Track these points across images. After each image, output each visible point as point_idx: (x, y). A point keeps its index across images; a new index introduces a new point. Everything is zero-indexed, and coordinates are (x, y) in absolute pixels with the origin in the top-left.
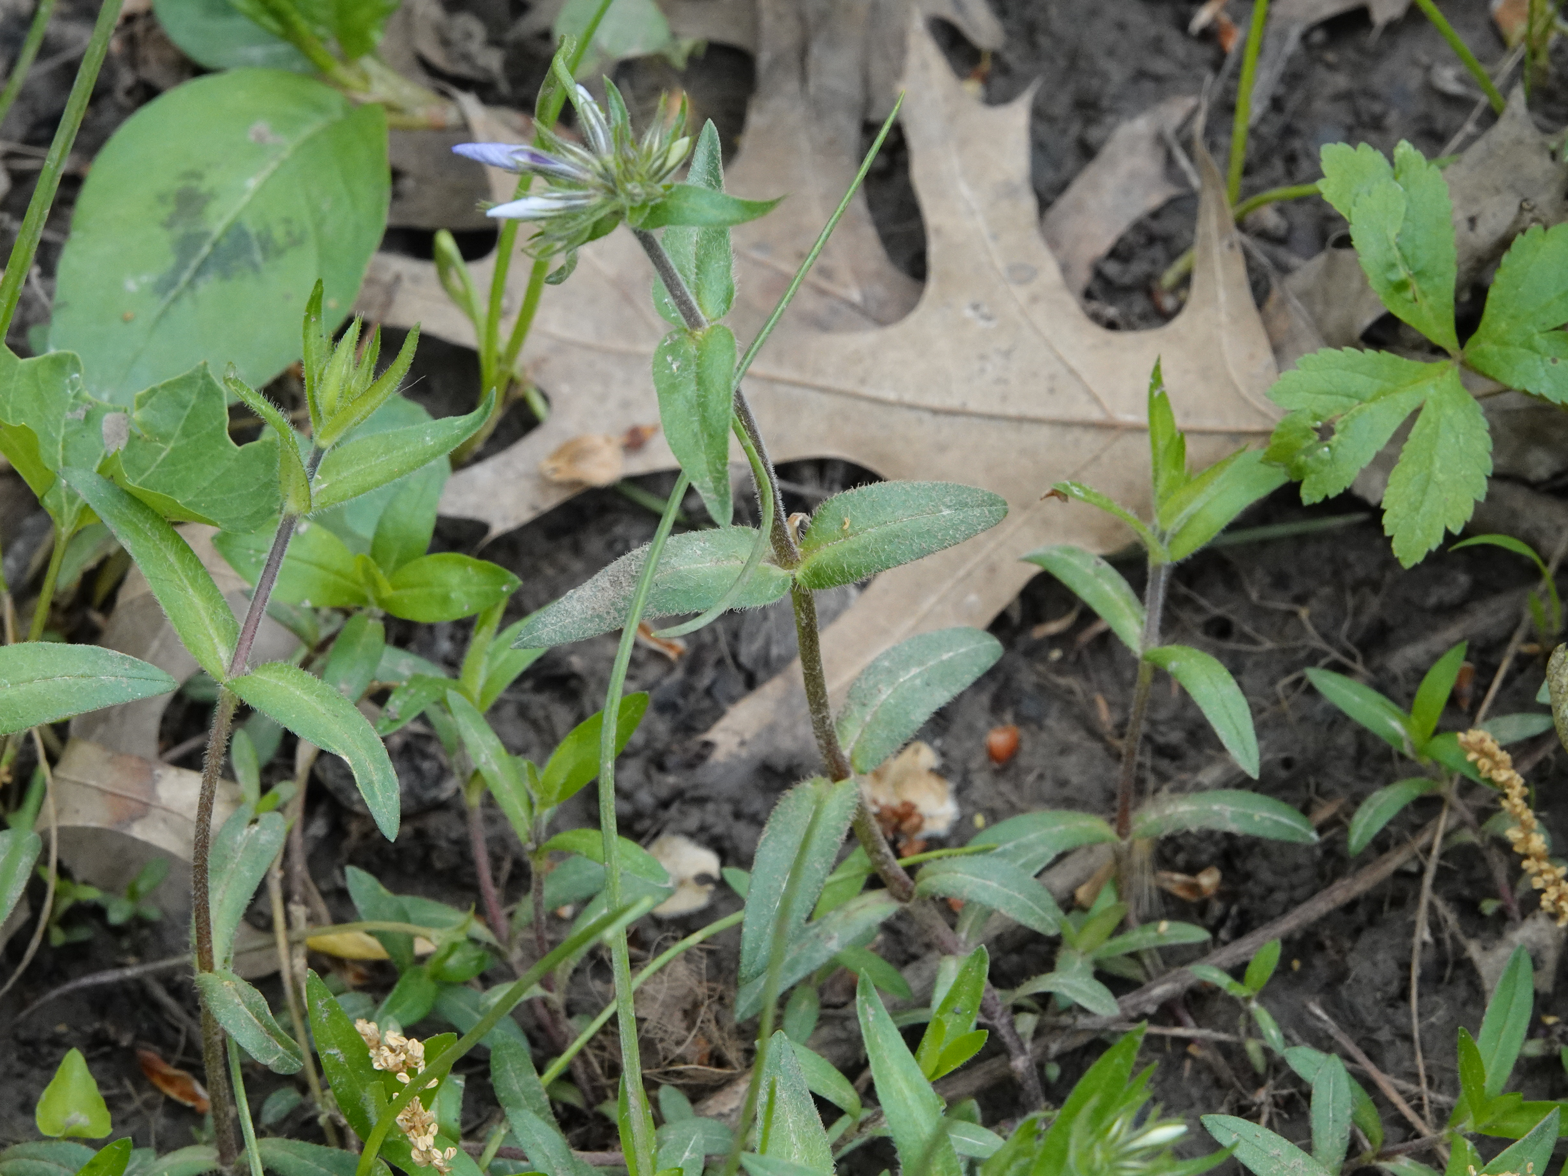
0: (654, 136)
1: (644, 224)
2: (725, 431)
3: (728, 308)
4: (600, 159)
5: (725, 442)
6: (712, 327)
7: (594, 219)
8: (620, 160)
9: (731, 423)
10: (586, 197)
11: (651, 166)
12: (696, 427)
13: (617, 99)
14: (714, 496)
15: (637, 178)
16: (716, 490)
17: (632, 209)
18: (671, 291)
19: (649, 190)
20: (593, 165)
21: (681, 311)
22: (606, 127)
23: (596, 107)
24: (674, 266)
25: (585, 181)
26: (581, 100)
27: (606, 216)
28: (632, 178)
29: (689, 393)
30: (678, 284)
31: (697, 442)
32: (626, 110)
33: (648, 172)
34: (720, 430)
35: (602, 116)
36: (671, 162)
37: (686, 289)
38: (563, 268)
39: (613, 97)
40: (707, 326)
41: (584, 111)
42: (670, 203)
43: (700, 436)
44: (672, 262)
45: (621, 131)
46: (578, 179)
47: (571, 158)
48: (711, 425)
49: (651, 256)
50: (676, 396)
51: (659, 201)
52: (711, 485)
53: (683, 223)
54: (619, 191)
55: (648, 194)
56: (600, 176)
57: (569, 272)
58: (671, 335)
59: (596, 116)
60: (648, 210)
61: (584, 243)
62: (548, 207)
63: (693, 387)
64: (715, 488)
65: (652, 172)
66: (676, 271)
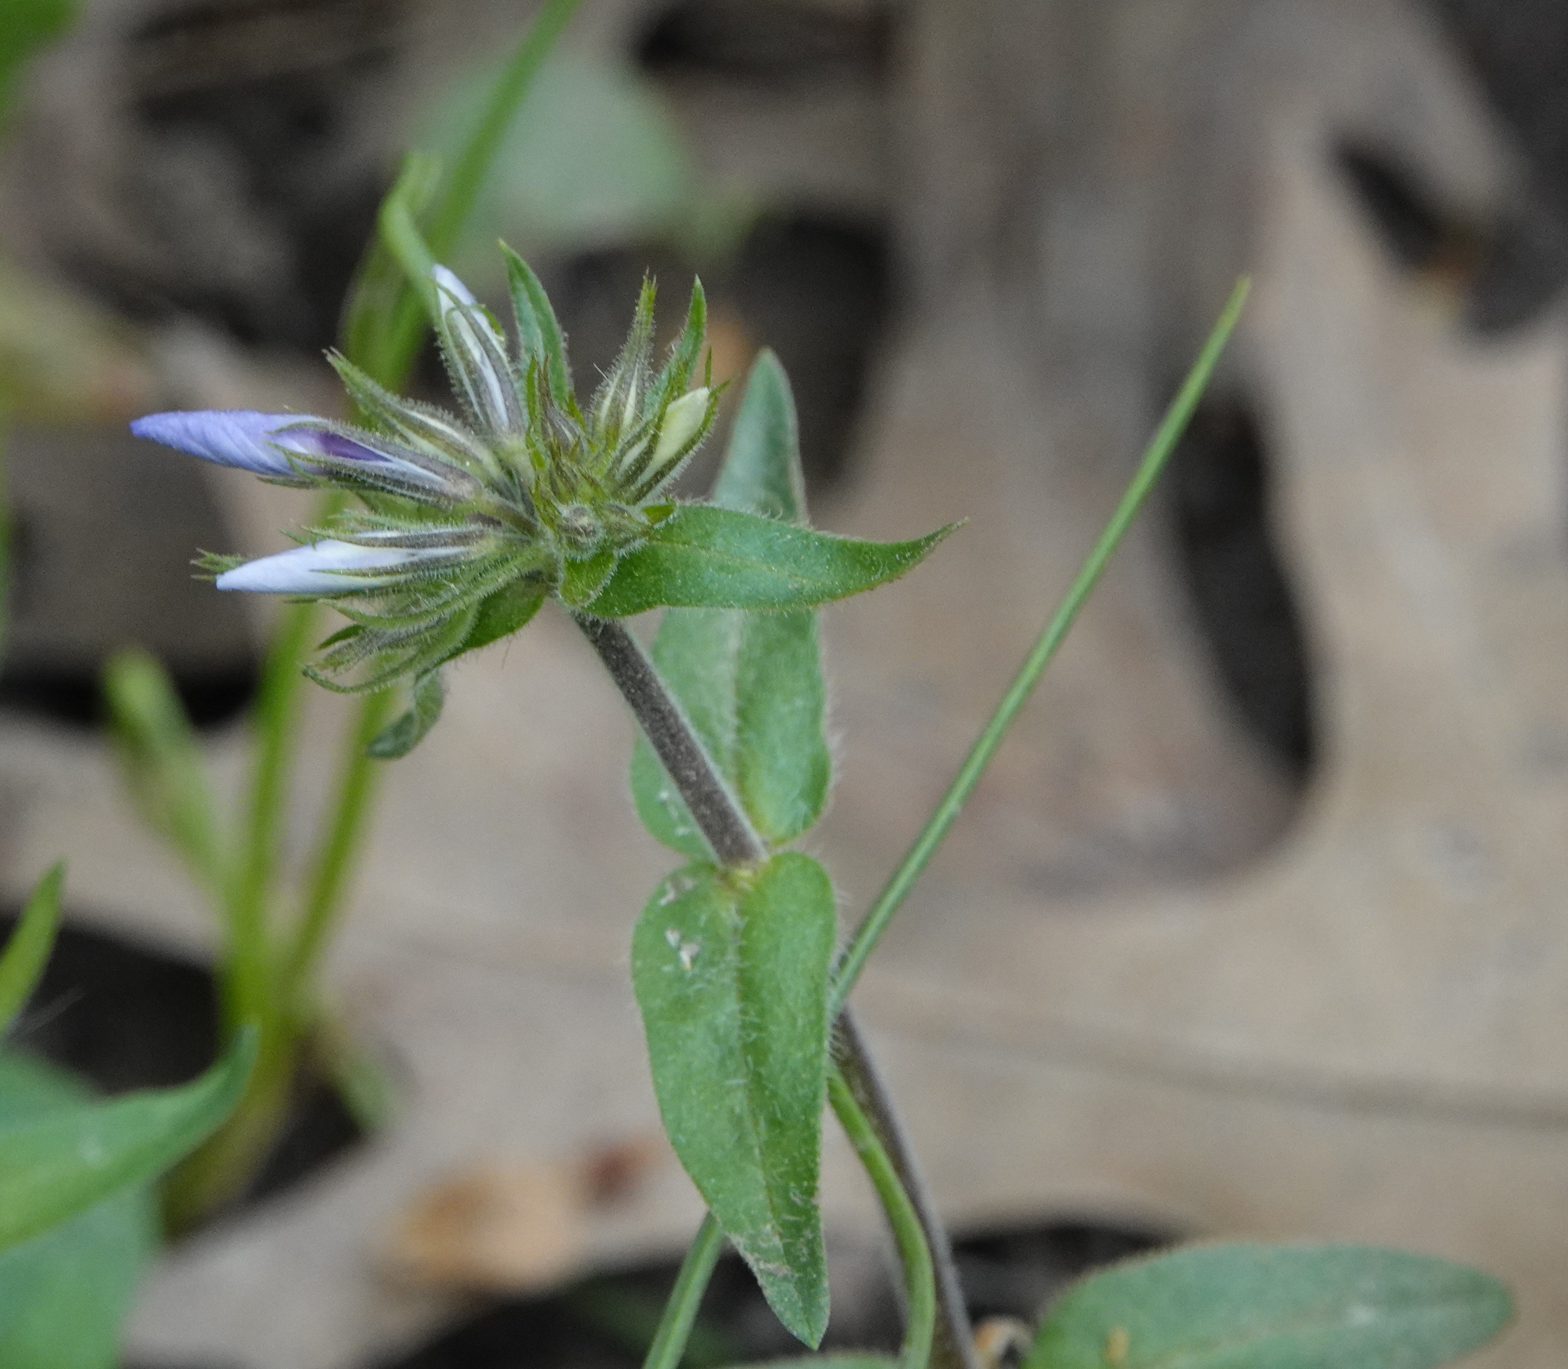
0: (624, 386)
1: (603, 603)
2: (811, 1108)
3: (815, 810)
4: (494, 447)
5: (810, 1139)
6: (777, 861)
7: (481, 593)
8: (541, 447)
9: (824, 1092)
10: (462, 539)
11: (619, 460)
12: (739, 1101)
13: (535, 300)
14: (786, 1270)
15: (585, 489)
16: (789, 1255)
17: (573, 565)
18: (675, 770)
19: (613, 518)
20: (478, 461)
21: (701, 818)
22: (509, 369)
23: (483, 321)
24: (679, 709)
25: (457, 499)
26: (445, 303)
27: (509, 586)
28: (573, 490)
29: (721, 1019)
30: (692, 753)
31: (741, 1140)
32: (557, 327)
33: (610, 475)
34: (797, 1108)
35: (497, 341)
36: (665, 451)
37: (712, 765)
38: (408, 718)
39: (524, 295)
40: (765, 857)
41: (452, 328)
42: (665, 550)
43: (748, 1123)
44: (674, 699)
45: (544, 378)
46: (442, 494)
47: (425, 445)
48: (774, 1095)
49: (622, 685)
50: (689, 1028)
51: (638, 544)
52: (777, 1242)
53: (699, 601)
54: (539, 524)
55: (610, 529)
56: (494, 486)
57: (425, 728)
58: (675, 879)
59: (484, 342)
60: (612, 568)
61: (455, 653)
62: (366, 565)
63: (731, 1005)
64: (787, 1248)
65: (619, 476)
66: (685, 720)
